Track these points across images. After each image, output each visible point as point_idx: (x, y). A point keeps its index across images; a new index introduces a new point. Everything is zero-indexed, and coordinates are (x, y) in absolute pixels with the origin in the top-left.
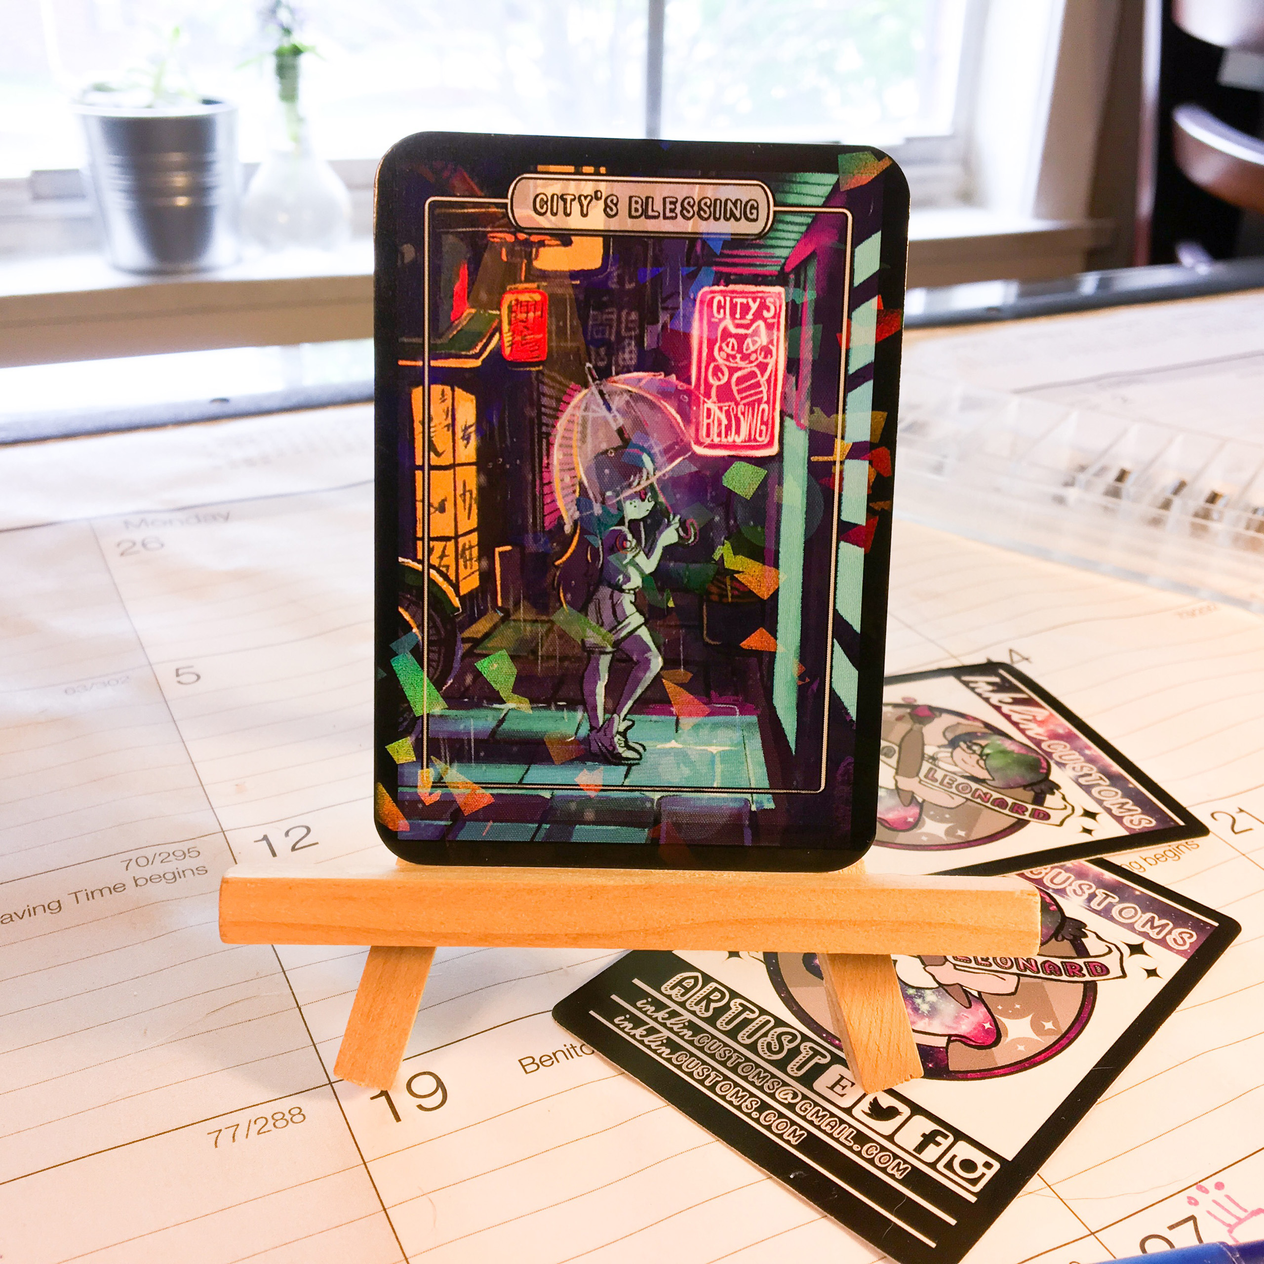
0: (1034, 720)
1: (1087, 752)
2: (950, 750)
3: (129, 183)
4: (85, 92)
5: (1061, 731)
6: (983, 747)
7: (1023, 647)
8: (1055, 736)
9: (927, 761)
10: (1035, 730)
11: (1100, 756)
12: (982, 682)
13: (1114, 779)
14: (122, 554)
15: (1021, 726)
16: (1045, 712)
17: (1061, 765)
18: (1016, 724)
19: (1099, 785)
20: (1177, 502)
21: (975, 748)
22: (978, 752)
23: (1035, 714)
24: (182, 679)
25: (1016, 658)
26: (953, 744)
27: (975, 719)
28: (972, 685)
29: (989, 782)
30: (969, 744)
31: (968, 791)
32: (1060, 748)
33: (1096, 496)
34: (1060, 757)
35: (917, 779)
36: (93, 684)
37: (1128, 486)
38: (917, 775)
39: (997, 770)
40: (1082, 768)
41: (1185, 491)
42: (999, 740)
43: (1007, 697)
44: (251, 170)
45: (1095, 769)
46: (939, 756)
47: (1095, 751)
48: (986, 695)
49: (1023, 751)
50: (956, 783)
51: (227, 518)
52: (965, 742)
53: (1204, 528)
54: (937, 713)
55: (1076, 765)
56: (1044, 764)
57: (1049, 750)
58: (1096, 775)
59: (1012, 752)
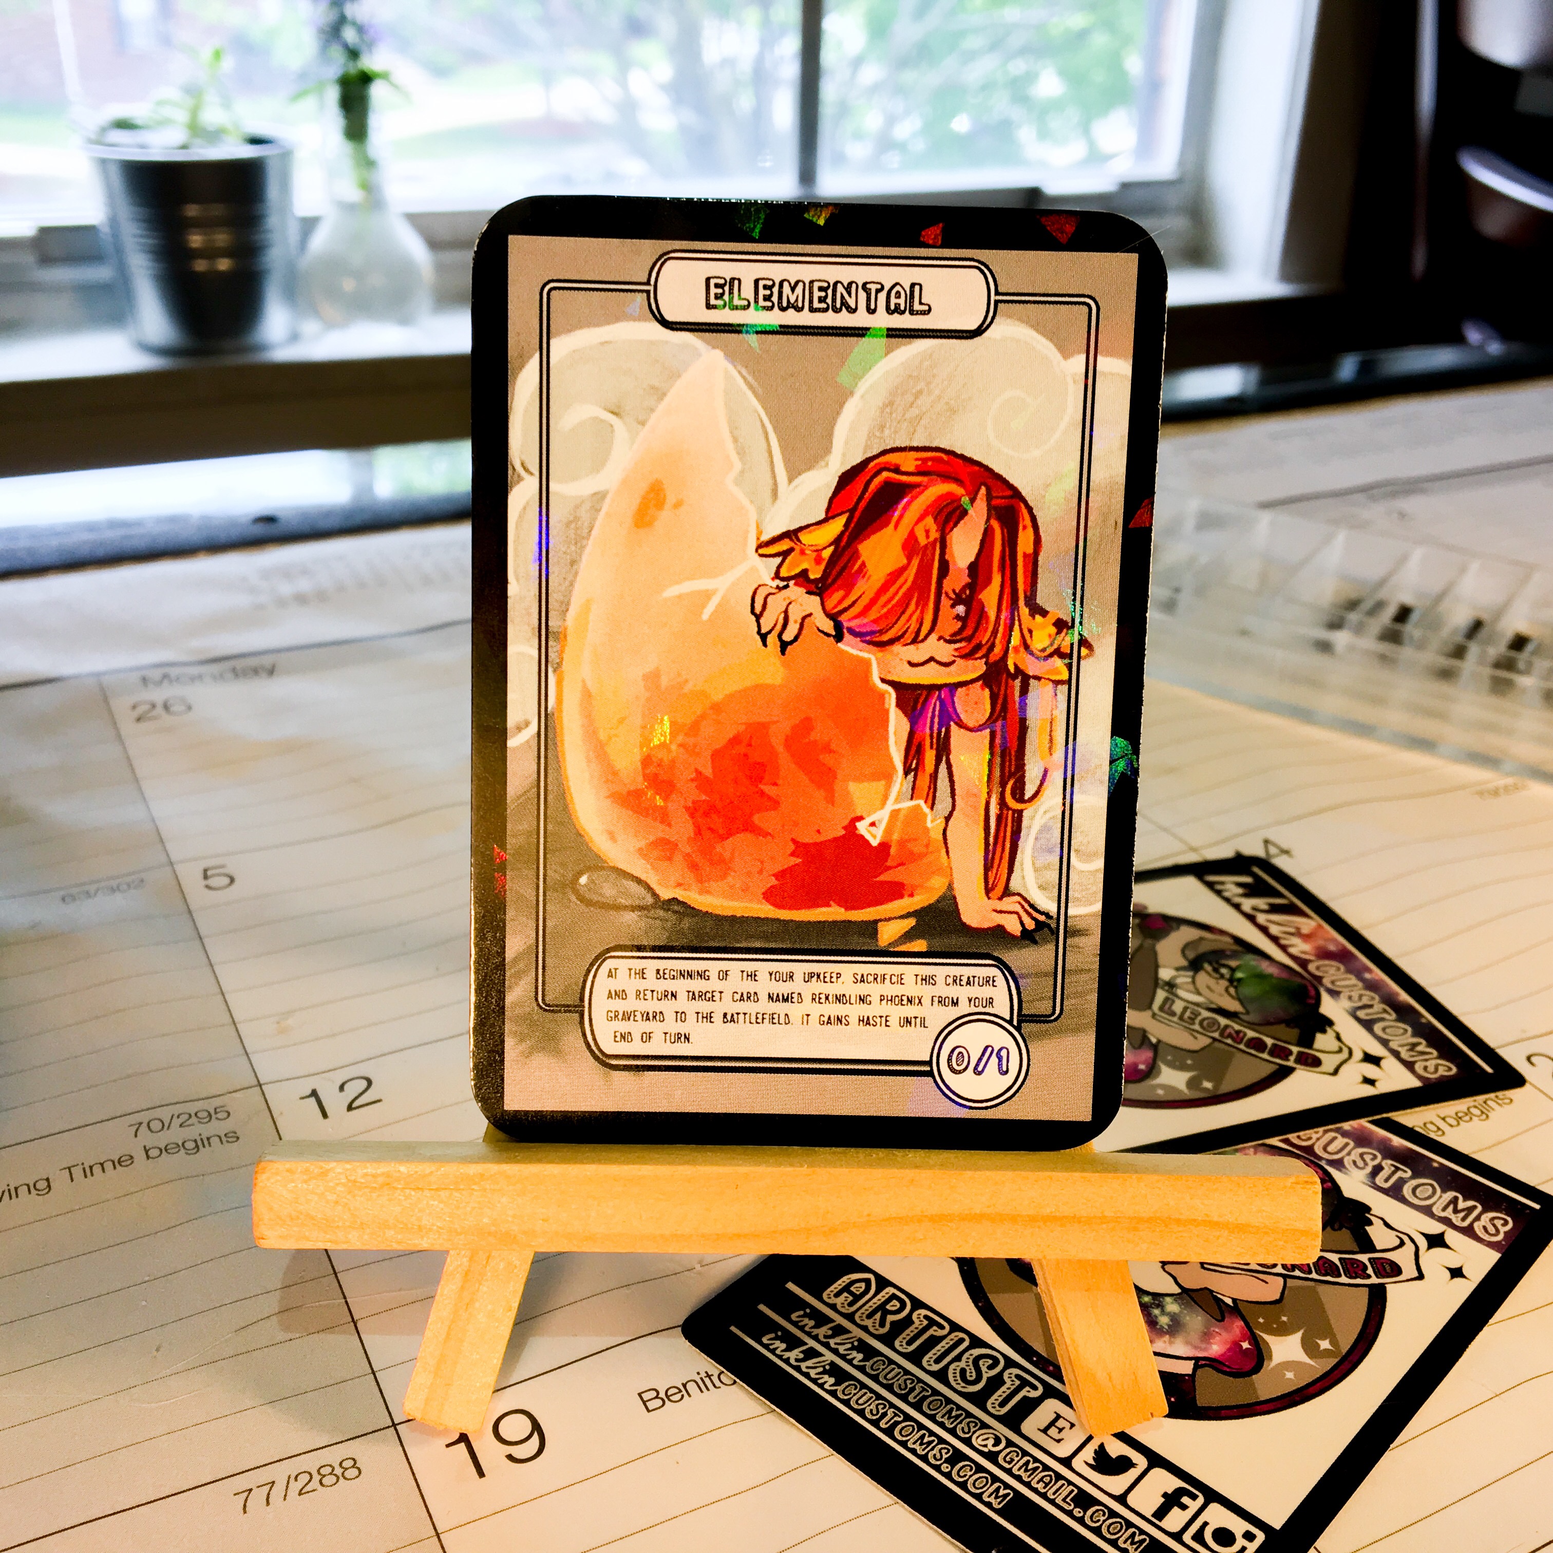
0: (1298, 933)
1: (1367, 976)
2: (1191, 973)
3: (156, 241)
4: (103, 130)
5: (1332, 948)
6: (1233, 970)
7: (1282, 837)
8: (1324, 954)
9: (1162, 988)
10: (1299, 947)
11: (1382, 981)
12: (1231, 884)
13: (1403, 1013)
14: (139, 720)
15: (1283, 942)
16: (1310, 923)
17: (1334, 993)
18: (1275, 939)
19: (1383, 1019)
20: (1474, 650)
21: (1224, 971)
22: (1228, 976)
23: (1299, 926)
24: (212, 882)
25: (1273, 850)
26: (1195, 965)
27: (1222, 932)
28: (1218, 887)
29: (1242, 1016)
30: (1216, 966)
31: (1215, 1027)
32: (1332, 971)
33: (1369, 643)
34: (1333, 982)
35: (1148, 1013)
36: (97, 890)
37: (1411, 629)
38: (1149, 1007)
39: (1253, 1000)
40: (1361, 997)
41: (1483, 633)
42: (1254, 960)
43: (1261, 903)
44: (309, 225)
45: (1377, 998)
46: (1179, 981)
47: (1377, 974)
48: (1237, 900)
49: (1284, 975)
50: (1200, 1018)
51: (271, 672)
52: (1210, 963)
53: (1509, 684)
54: (1174, 925)
55: (1353, 994)
56: (1313, 993)
57: (1318, 973)
58: (1378, 1007)
59: (1271, 976)
